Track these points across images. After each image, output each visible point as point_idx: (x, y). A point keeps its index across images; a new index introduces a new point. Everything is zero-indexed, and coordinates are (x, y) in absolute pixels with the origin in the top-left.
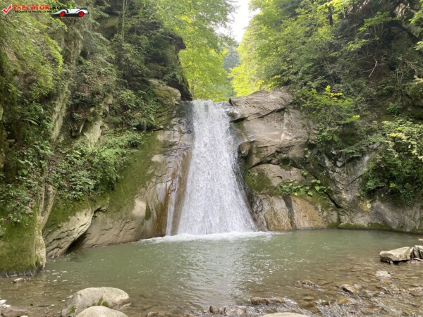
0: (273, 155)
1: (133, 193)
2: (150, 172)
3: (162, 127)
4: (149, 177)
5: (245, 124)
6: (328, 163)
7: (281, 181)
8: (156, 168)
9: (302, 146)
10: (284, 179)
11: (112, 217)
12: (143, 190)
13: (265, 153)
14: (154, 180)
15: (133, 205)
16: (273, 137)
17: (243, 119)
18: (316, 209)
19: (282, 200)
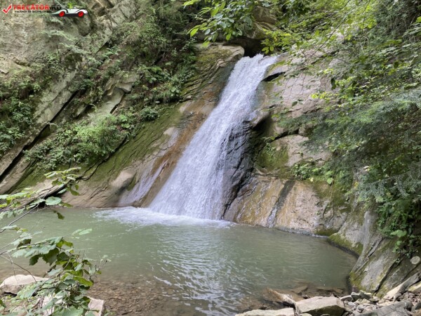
1: (124, 165)
2: (155, 145)
3: (190, 97)
4: (152, 151)
7: (300, 159)
8: (163, 142)
10: (304, 157)
11: (89, 185)
12: (139, 162)
13: (289, 121)
14: (155, 153)
15: (117, 176)
18: (319, 204)
19: (283, 186)
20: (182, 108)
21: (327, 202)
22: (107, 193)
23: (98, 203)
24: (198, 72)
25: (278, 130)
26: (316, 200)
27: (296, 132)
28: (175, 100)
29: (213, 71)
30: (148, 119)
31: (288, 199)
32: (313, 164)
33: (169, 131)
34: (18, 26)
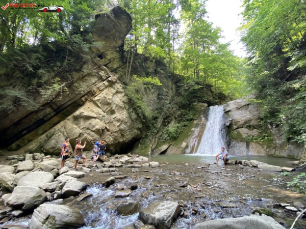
0: (243, 124)
1: (183, 140)
2: (190, 134)
3: (196, 119)
4: (189, 136)
5: (230, 113)
6: (270, 126)
7: (247, 135)
8: (192, 133)
9: (257, 119)
10: (249, 134)
11: (175, 147)
12: (187, 139)
13: (239, 124)
14: (191, 136)
15: (182, 144)
16: (242, 117)
17: (229, 111)
18: (263, 147)
19: (245, 144)
20: (195, 122)
21: (265, 147)
22: (181, 149)
23: (179, 153)
24: (197, 111)
25: (235, 127)
26: (261, 147)
27: (242, 127)
28: (192, 120)
29: (202, 111)
30: (185, 126)
31: (250, 146)
32: (253, 136)
33: (193, 129)
34: (150, 100)
